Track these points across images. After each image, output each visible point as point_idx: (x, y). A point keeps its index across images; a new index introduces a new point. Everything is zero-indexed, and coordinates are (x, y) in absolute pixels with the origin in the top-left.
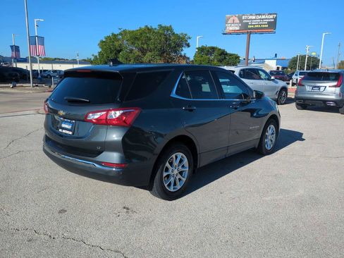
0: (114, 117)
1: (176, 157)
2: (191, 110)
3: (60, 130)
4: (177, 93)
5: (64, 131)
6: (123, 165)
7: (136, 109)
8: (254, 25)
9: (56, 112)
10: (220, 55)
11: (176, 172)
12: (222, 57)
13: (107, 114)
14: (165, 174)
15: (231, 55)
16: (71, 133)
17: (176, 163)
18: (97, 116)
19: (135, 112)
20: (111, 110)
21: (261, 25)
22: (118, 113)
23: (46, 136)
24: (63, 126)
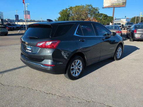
0: (49, 45)
1: (77, 62)
2: (83, 41)
3: (27, 50)
4: (76, 34)
5: (28, 51)
6: (53, 65)
7: (58, 41)
8: (116, 4)
9: (24, 43)
10: (105, 17)
11: (76, 68)
12: (106, 18)
13: (45, 43)
14: (72, 68)
15: (109, 17)
16: (31, 52)
17: (77, 64)
18: (41, 44)
19: (57, 42)
20: (47, 42)
21: (119, 3)
22: (50, 43)
23: (21, 53)
24: (28, 48)
